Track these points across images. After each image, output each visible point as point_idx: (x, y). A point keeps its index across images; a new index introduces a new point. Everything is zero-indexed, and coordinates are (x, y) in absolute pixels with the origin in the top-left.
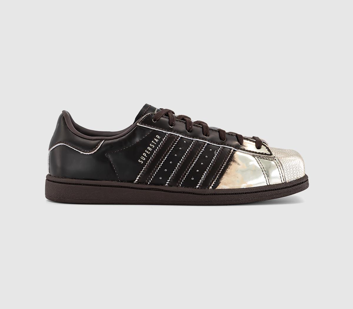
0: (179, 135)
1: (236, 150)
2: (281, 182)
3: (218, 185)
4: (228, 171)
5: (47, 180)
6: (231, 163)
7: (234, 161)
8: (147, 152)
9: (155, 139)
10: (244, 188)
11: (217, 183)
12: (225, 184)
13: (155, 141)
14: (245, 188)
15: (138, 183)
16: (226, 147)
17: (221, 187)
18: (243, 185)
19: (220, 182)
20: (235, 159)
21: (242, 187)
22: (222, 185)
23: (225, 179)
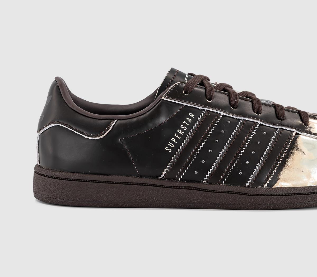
0: (221, 113)
1: (299, 132)
3: (276, 182)
5: (35, 172)
6: (293, 152)
7: (297, 149)
8: (177, 136)
9: (187, 118)
10: (311, 187)
11: (275, 179)
12: (286, 181)
13: (187, 121)
14: (313, 185)
15: (165, 179)
16: (286, 128)
17: (281, 184)
18: (311, 181)
19: (279, 178)
20: (298, 146)
21: (309, 185)
22: (282, 182)
23: (285, 173)
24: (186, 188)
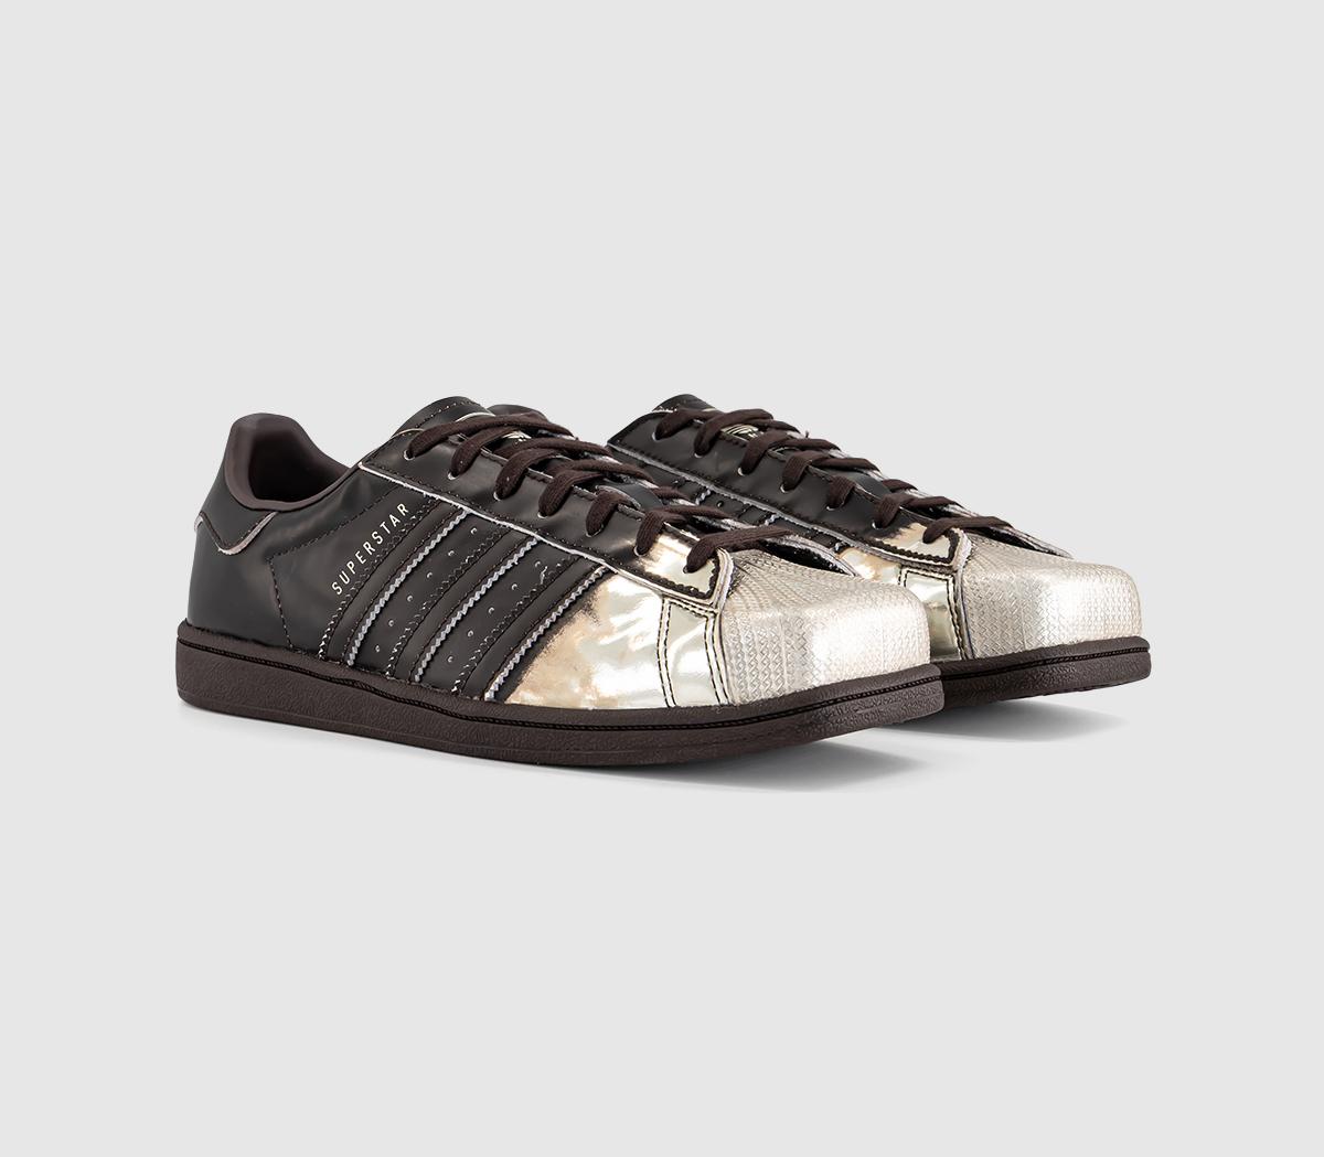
0: (464, 508)
1: (612, 569)
2: (714, 702)
3: (514, 690)
4: (556, 641)
6: (576, 616)
7: (589, 609)
8: (360, 558)
9: (391, 516)
10: (586, 710)
11: (512, 682)
12: (534, 689)
13: (389, 524)
14: (591, 708)
15: (327, 659)
16: (586, 556)
17: (524, 696)
18: (589, 697)
19: (521, 681)
20: (594, 603)
21: (583, 706)
22: (525, 690)
23: (539, 669)
24: (353, 684)
